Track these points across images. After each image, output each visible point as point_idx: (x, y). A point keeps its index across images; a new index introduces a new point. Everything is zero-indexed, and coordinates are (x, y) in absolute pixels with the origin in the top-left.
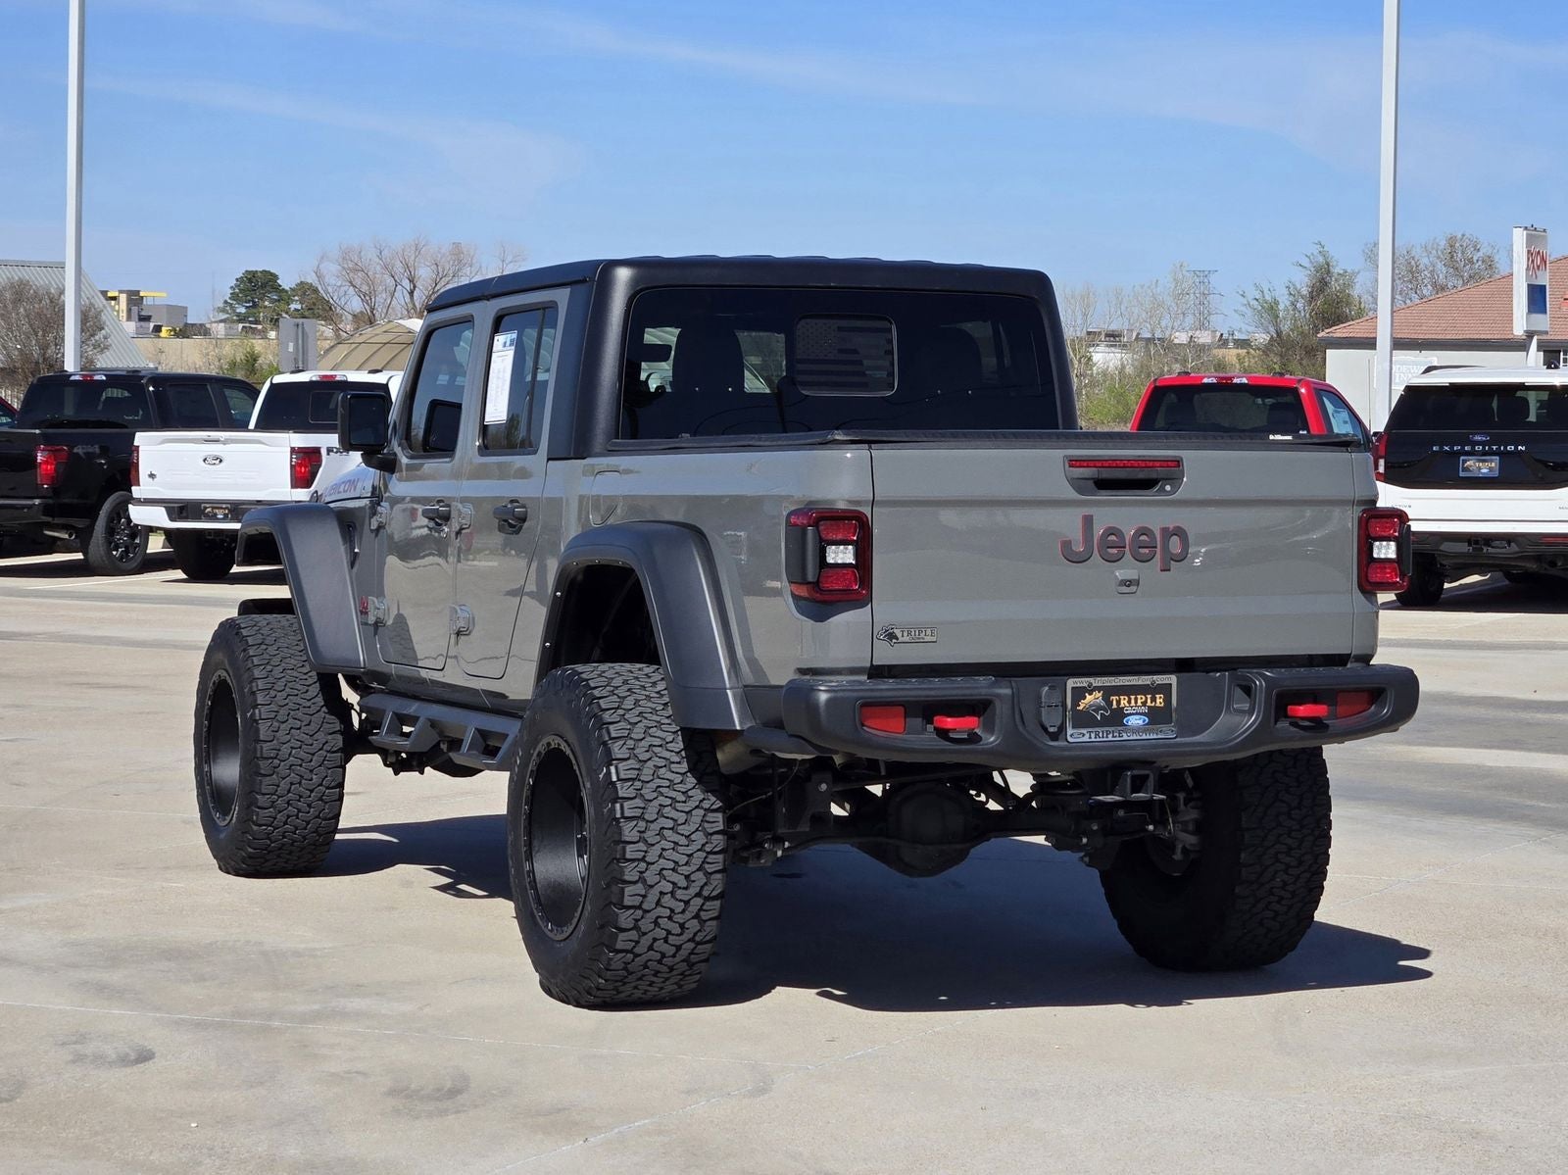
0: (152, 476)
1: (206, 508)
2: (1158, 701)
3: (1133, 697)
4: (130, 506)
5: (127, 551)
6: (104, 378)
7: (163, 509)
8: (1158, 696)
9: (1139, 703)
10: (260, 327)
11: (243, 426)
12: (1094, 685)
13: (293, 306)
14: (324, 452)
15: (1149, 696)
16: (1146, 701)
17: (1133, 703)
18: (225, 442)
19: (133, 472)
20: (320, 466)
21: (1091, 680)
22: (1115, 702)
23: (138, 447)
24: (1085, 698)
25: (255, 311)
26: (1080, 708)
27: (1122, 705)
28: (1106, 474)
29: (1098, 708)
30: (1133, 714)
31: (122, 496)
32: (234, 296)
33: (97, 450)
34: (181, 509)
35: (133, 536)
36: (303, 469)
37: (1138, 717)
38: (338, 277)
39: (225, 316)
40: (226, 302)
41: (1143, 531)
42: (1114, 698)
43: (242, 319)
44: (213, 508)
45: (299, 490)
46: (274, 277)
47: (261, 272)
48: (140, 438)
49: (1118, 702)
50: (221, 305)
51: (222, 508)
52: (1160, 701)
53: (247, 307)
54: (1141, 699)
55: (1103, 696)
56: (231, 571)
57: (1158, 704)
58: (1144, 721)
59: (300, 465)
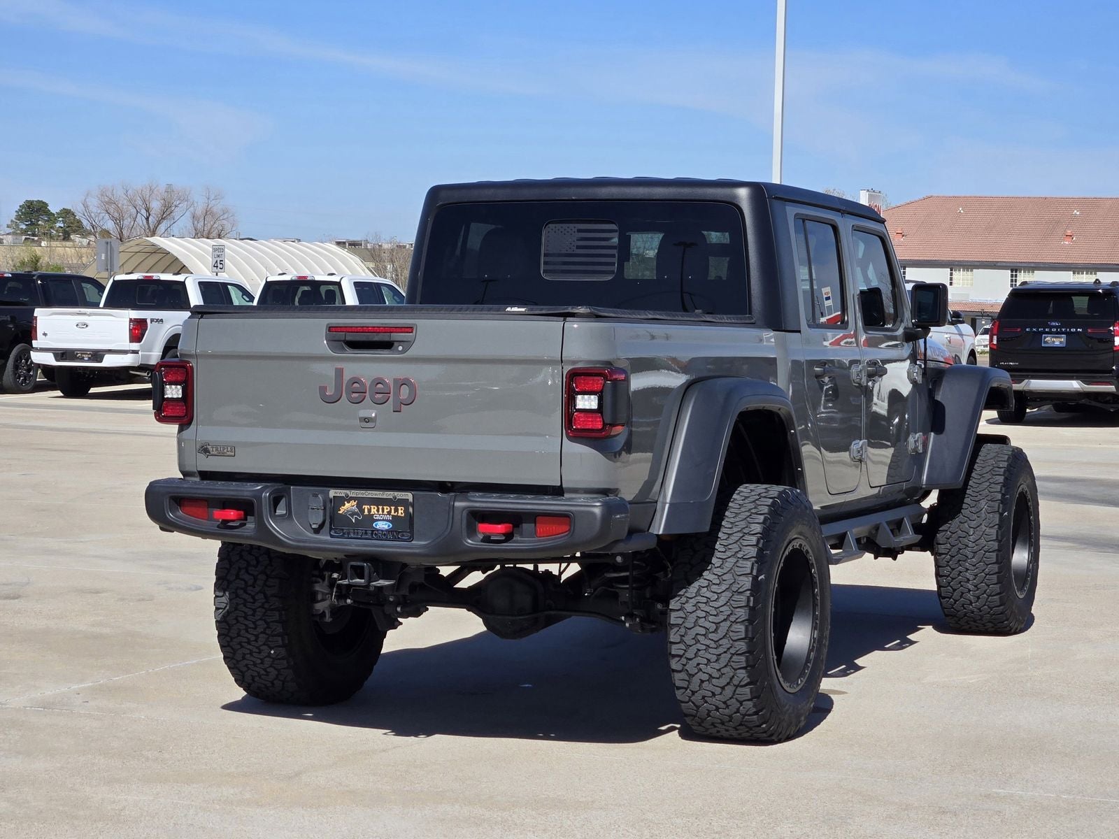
0: (45, 334)
1: (77, 354)
2: (400, 511)
3: (380, 507)
4: (31, 352)
5: (25, 379)
6: (10, 275)
7: (52, 354)
8: (400, 508)
9: (385, 513)
10: (36, 238)
11: (96, 305)
12: (350, 496)
13: (58, 225)
14: (149, 321)
15: (393, 508)
16: (390, 512)
17: (381, 512)
18: (90, 315)
19: (33, 332)
20: (146, 330)
21: (348, 492)
22: (366, 510)
23: (36, 317)
24: (344, 505)
25: (32, 227)
26: (340, 512)
27: (372, 513)
28: (350, 337)
29: (353, 514)
30: (380, 520)
31: (22, 346)
32: (19, 218)
33: (9, 319)
34: (62, 354)
35: (29, 370)
36: (137, 332)
37: (385, 522)
38: (98, 207)
39: (11, 231)
40: (12, 221)
41: (379, 381)
42: (366, 507)
43: (24, 232)
44: (82, 354)
45: (134, 344)
46: (45, 205)
47: (36, 201)
48: (38, 312)
49: (369, 510)
50: (10, 223)
51: (87, 354)
52: (401, 511)
53: (27, 225)
54: (387, 509)
55: (357, 504)
56: (89, 392)
57: (400, 514)
58: (389, 526)
59: (135, 329)
